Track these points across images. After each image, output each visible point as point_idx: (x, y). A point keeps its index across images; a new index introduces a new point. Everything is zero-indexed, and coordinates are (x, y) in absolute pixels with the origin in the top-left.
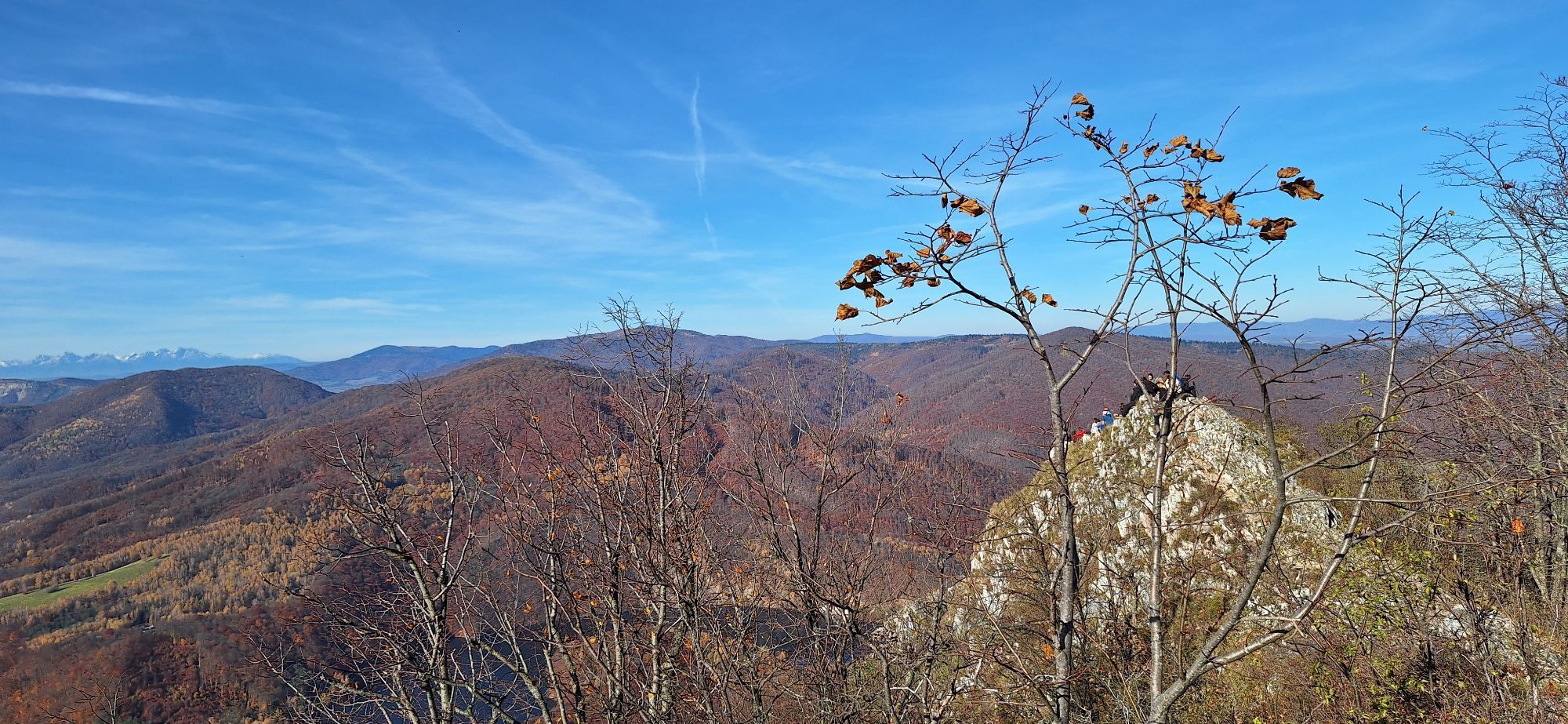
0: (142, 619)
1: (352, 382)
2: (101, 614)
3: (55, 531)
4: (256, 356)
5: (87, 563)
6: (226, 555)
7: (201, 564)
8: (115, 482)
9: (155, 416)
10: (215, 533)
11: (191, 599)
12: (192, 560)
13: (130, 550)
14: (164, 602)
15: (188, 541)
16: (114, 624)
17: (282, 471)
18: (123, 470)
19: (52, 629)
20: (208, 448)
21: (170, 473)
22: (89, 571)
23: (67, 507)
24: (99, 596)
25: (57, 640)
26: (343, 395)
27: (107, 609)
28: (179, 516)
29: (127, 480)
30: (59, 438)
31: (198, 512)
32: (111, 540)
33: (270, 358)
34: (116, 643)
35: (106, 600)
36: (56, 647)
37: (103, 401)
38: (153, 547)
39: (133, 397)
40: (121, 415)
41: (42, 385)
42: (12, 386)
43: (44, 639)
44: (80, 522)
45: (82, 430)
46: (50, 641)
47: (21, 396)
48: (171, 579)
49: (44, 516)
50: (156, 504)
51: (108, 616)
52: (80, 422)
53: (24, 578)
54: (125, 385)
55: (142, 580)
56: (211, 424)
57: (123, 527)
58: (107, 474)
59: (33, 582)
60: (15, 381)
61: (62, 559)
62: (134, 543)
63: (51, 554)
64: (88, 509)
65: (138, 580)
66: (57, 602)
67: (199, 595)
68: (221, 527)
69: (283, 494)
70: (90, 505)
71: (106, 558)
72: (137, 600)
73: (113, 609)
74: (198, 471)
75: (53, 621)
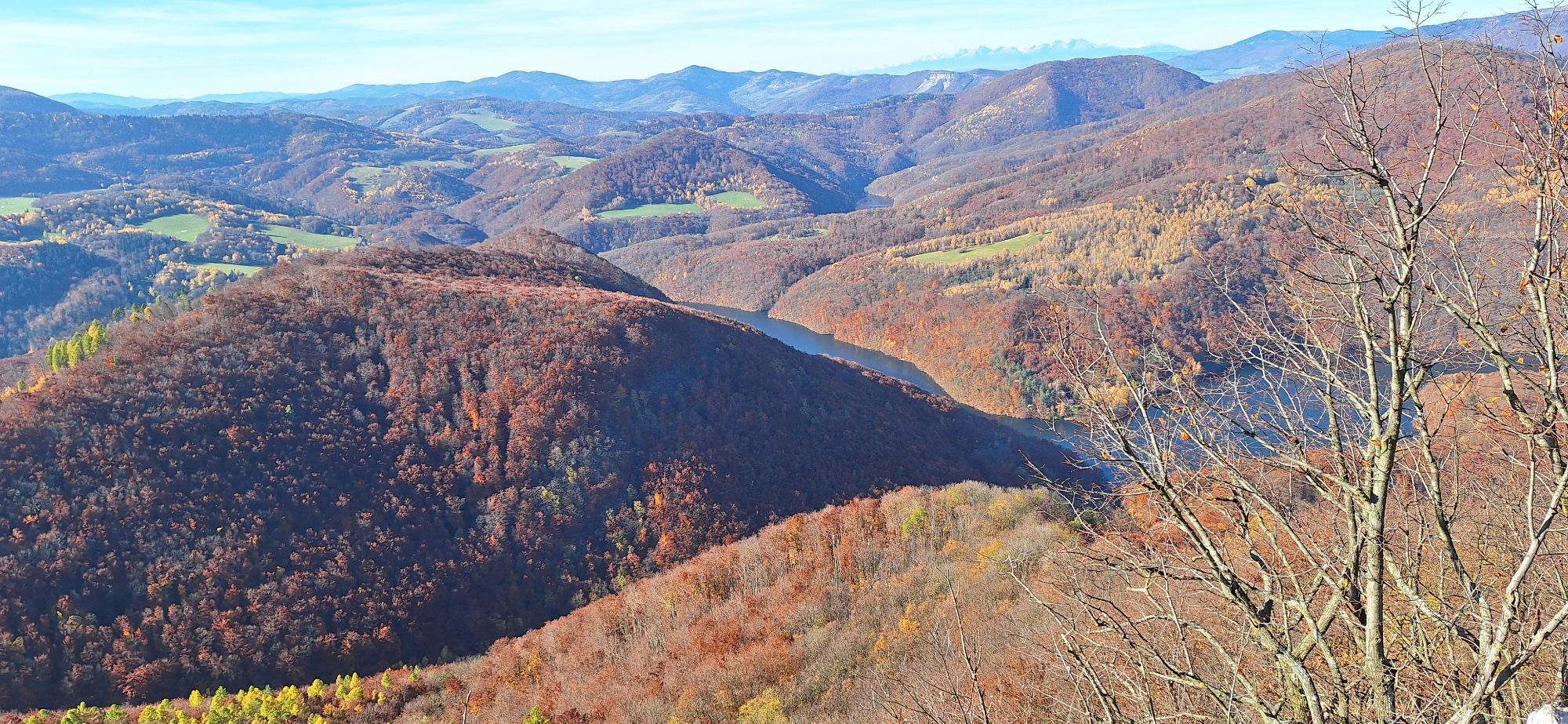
0: (1027, 284)
1: (1231, 72)
2: (996, 275)
3: (966, 203)
4: (1139, 46)
5: (988, 231)
6: (1098, 237)
7: (1077, 243)
8: (1012, 164)
9: (1046, 106)
10: (1091, 215)
11: (1067, 272)
12: (1070, 239)
13: (1021, 224)
14: (1045, 272)
15: (1068, 221)
16: (1006, 285)
17: (1155, 161)
18: (1019, 153)
19: (961, 282)
20: (1091, 136)
21: (1056, 158)
22: (989, 238)
23: (975, 183)
24: (995, 261)
25: (964, 292)
26: (1222, 85)
27: (1001, 271)
28: (1061, 197)
29: (1022, 162)
30: (973, 123)
31: (1077, 195)
32: (1006, 214)
33: (1153, 47)
34: (1007, 300)
35: (1001, 265)
36: (964, 297)
37: (1007, 90)
38: (1038, 223)
39: (1031, 87)
40: (1020, 103)
41: (962, 76)
42: (942, 76)
43: (955, 289)
44: (984, 196)
45: (989, 116)
46: (960, 291)
47: (946, 85)
48: (1052, 253)
49: (960, 189)
50: (1043, 185)
51: (1002, 278)
52: (987, 109)
53: (944, 238)
54: (1024, 76)
55: (1028, 250)
56: (1094, 113)
57: (1016, 204)
58: (1006, 156)
59: (948, 243)
60: (943, 72)
61: (971, 226)
62: (1024, 218)
63: (962, 221)
64: (990, 186)
65: (1026, 250)
66: (965, 261)
67: (1074, 270)
68: (1095, 210)
69: (1155, 184)
70: (992, 183)
71: (1001, 230)
72: (1024, 267)
73: (1005, 273)
74: (1080, 158)
75: (962, 276)
